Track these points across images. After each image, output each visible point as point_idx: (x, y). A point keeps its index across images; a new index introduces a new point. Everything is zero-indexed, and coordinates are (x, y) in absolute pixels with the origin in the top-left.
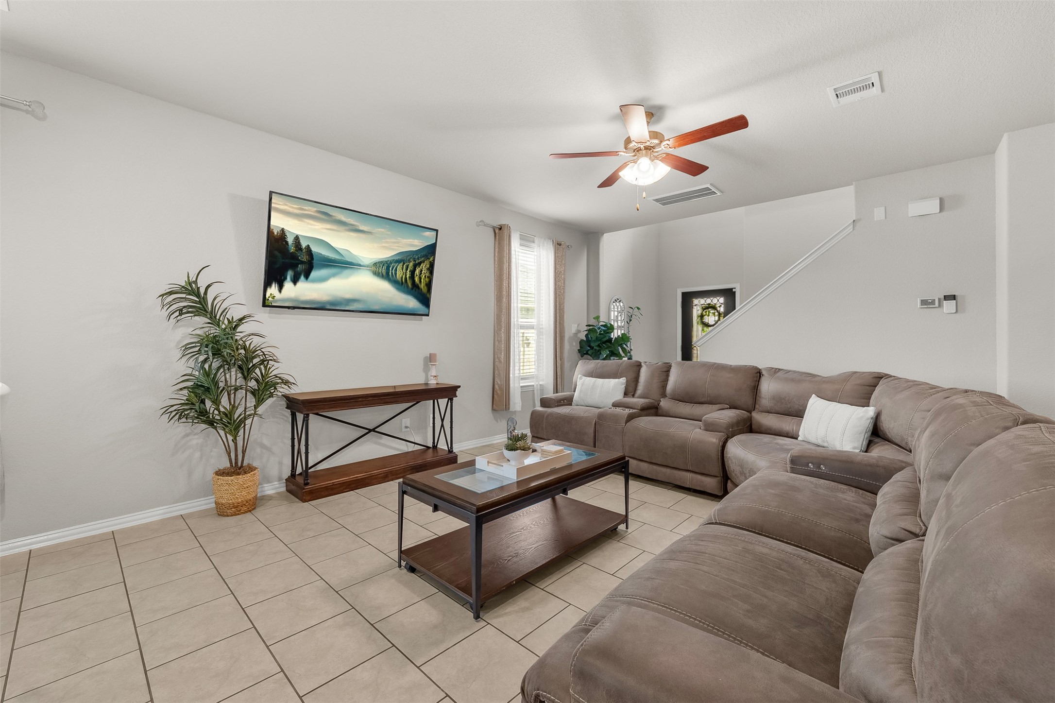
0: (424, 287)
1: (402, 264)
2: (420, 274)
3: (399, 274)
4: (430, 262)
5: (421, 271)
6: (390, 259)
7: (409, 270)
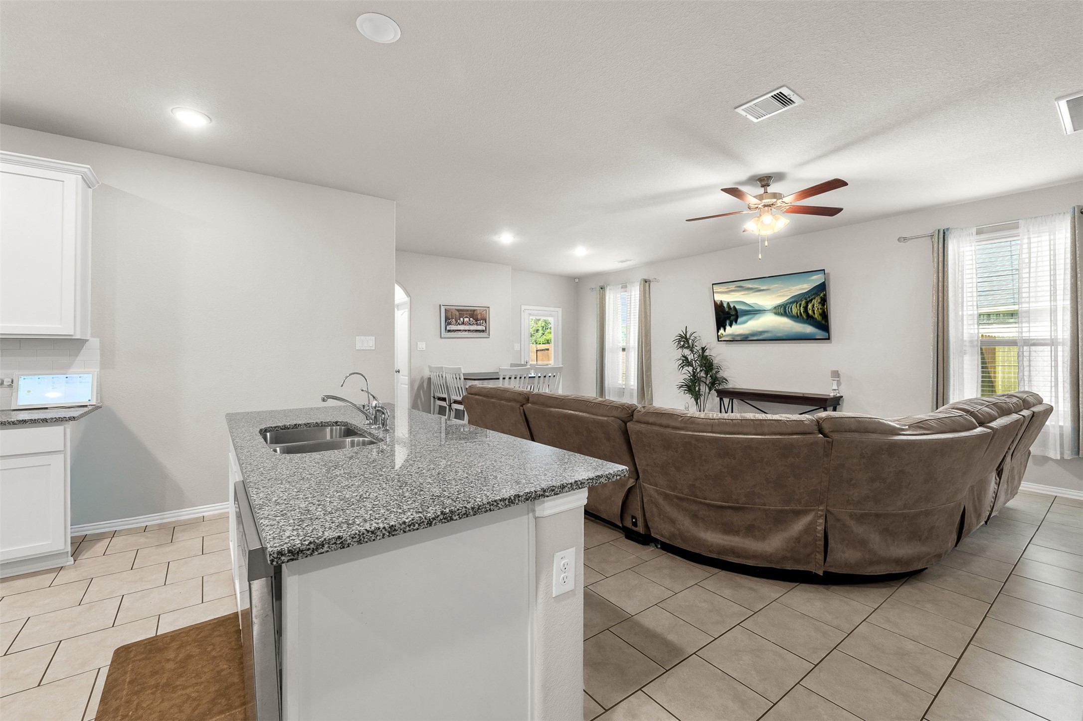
0: (818, 317)
1: (796, 303)
2: (813, 308)
3: (795, 311)
4: (821, 297)
5: (814, 305)
6: (786, 302)
7: (802, 307)
